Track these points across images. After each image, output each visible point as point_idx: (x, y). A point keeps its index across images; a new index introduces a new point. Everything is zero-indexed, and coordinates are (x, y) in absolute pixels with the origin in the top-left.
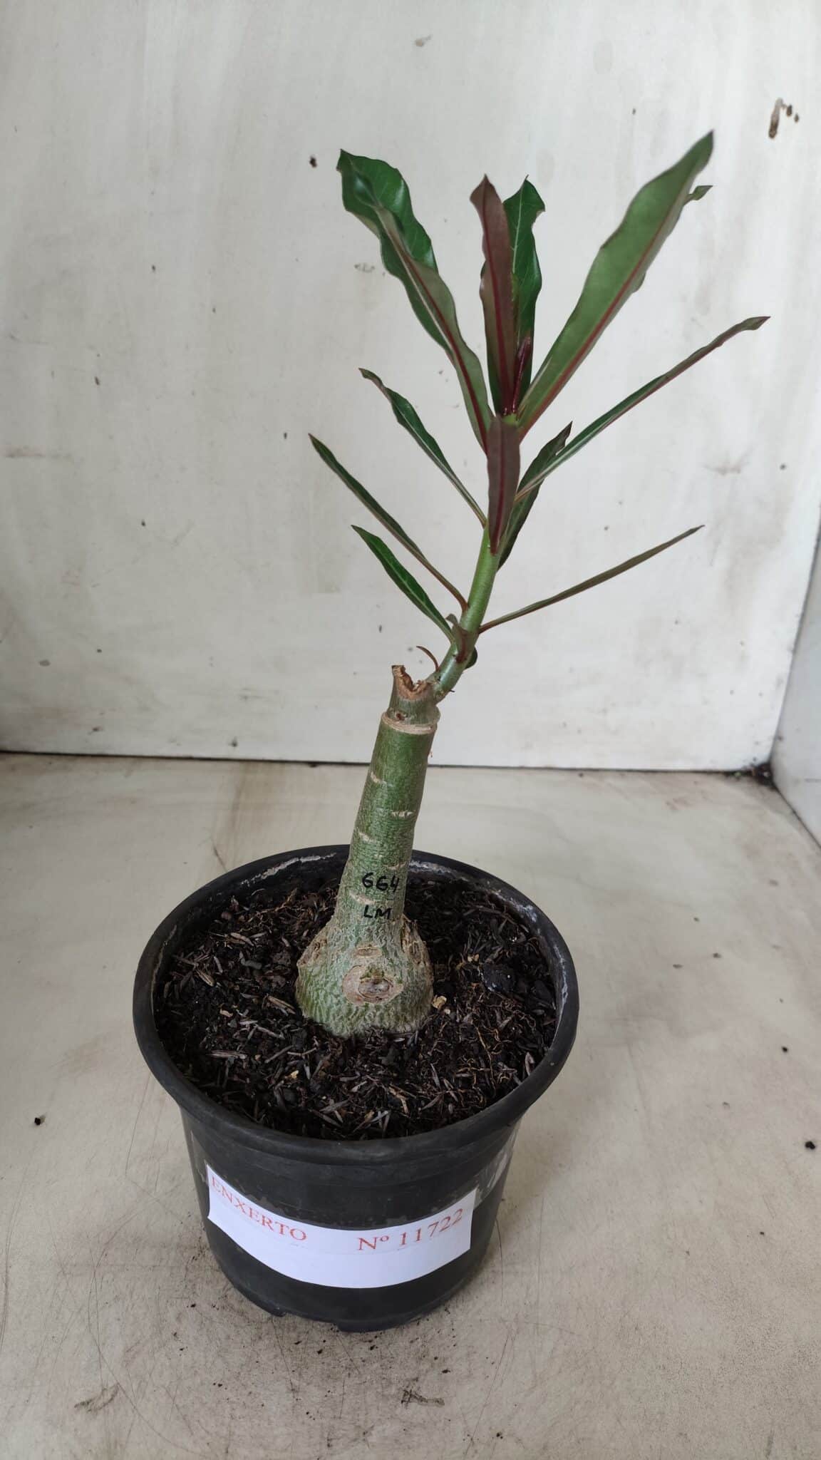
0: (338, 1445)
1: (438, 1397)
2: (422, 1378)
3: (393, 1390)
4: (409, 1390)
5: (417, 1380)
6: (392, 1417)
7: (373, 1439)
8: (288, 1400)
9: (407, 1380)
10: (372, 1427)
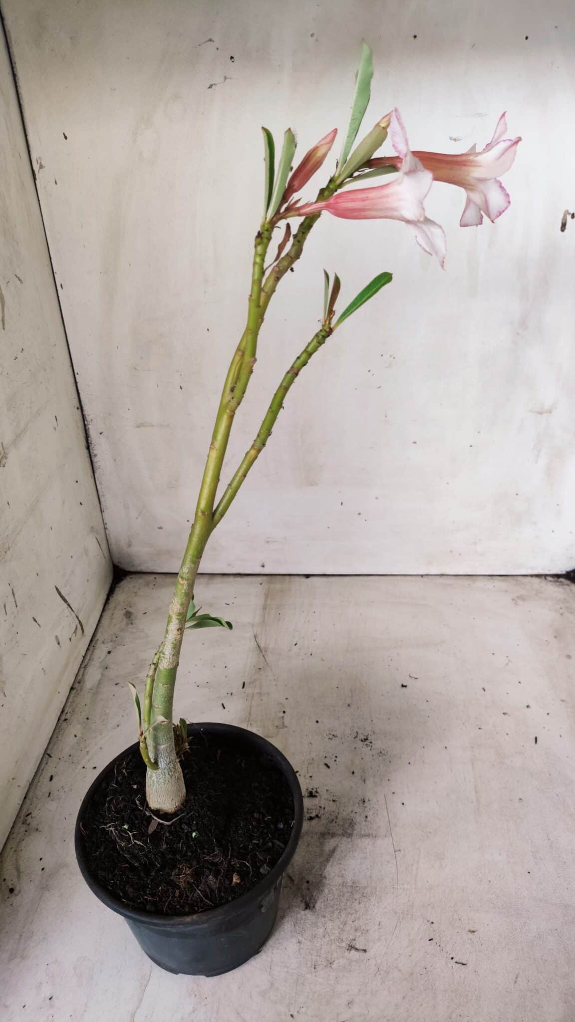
0: (319, 968)
1: (364, 948)
2: (357, 939)
3: (344, 944)
4: (351, 945)
5: (355, 940)
6: (343, 957)
7: (334, 966)
8: (296, 947)
9: (351, 940)
10: (334, 961)
